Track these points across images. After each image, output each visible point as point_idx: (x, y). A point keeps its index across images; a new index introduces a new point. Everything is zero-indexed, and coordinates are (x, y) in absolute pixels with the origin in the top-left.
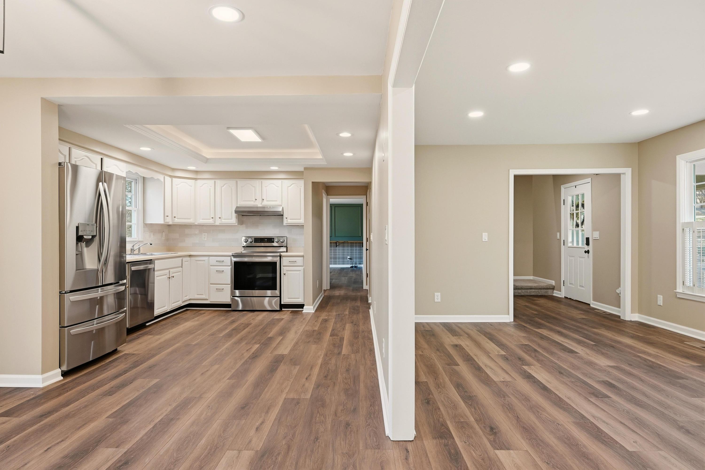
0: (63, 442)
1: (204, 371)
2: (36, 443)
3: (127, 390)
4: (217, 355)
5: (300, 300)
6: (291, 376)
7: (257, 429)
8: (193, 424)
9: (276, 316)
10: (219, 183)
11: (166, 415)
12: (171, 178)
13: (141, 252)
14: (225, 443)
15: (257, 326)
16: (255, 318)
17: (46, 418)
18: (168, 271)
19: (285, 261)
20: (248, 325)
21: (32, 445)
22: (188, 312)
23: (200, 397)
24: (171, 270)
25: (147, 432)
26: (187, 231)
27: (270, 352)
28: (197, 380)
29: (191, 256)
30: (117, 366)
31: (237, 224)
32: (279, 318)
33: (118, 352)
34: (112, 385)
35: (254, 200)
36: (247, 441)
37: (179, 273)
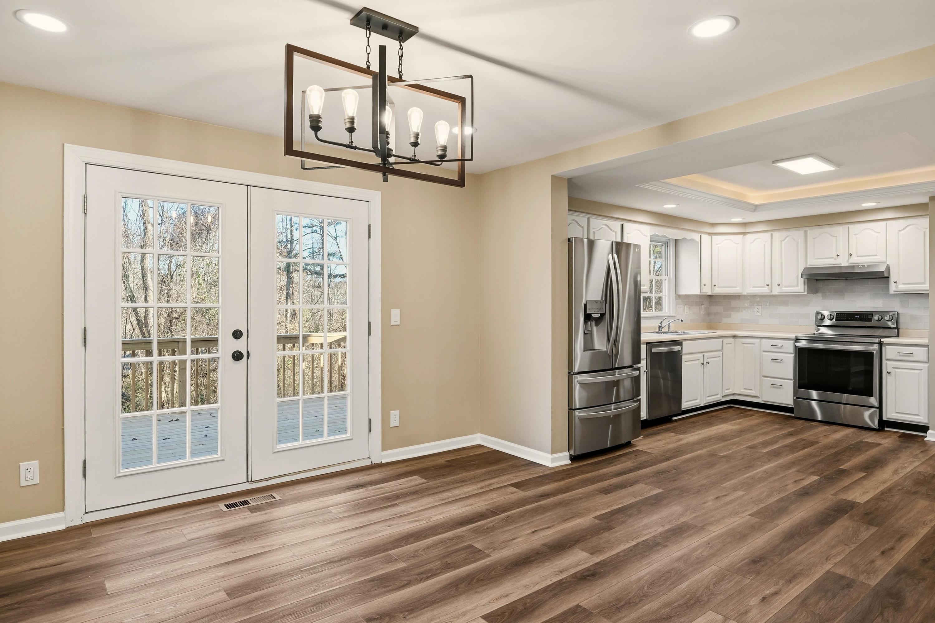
0: (548, 529)
1: (721, 495)
2: (529, 521)
3: (623, 492)
4: (748, 477)
5: (922, 418)
6: (856, 539)
7: (764, 599)
8: (679, 559)
9: (870, 438)
10: (778, 236)
11: (654, 536)
12: (709, 235)
13: (671, 330)
14: (711, 600)
15: (826, 447)
16: (830, 435)
17: (545, 499)
18: (701, 355)
19: (888, 352)
20: (812, 444)
21: (525, 523)
22: (731, 410)
23: (703, 528)
24: (705, 354)
25: (626, 549)
26: (734, 303)
27: (832, 492)
28: (707, 505)
29: (735, 337)
30: (624, 462)
31: (806, 293)
32: (873, 442)
33: (631, 446)
34: (611, 483)
35: (835, 256)
36: (742, 610)
37: (718, 359)
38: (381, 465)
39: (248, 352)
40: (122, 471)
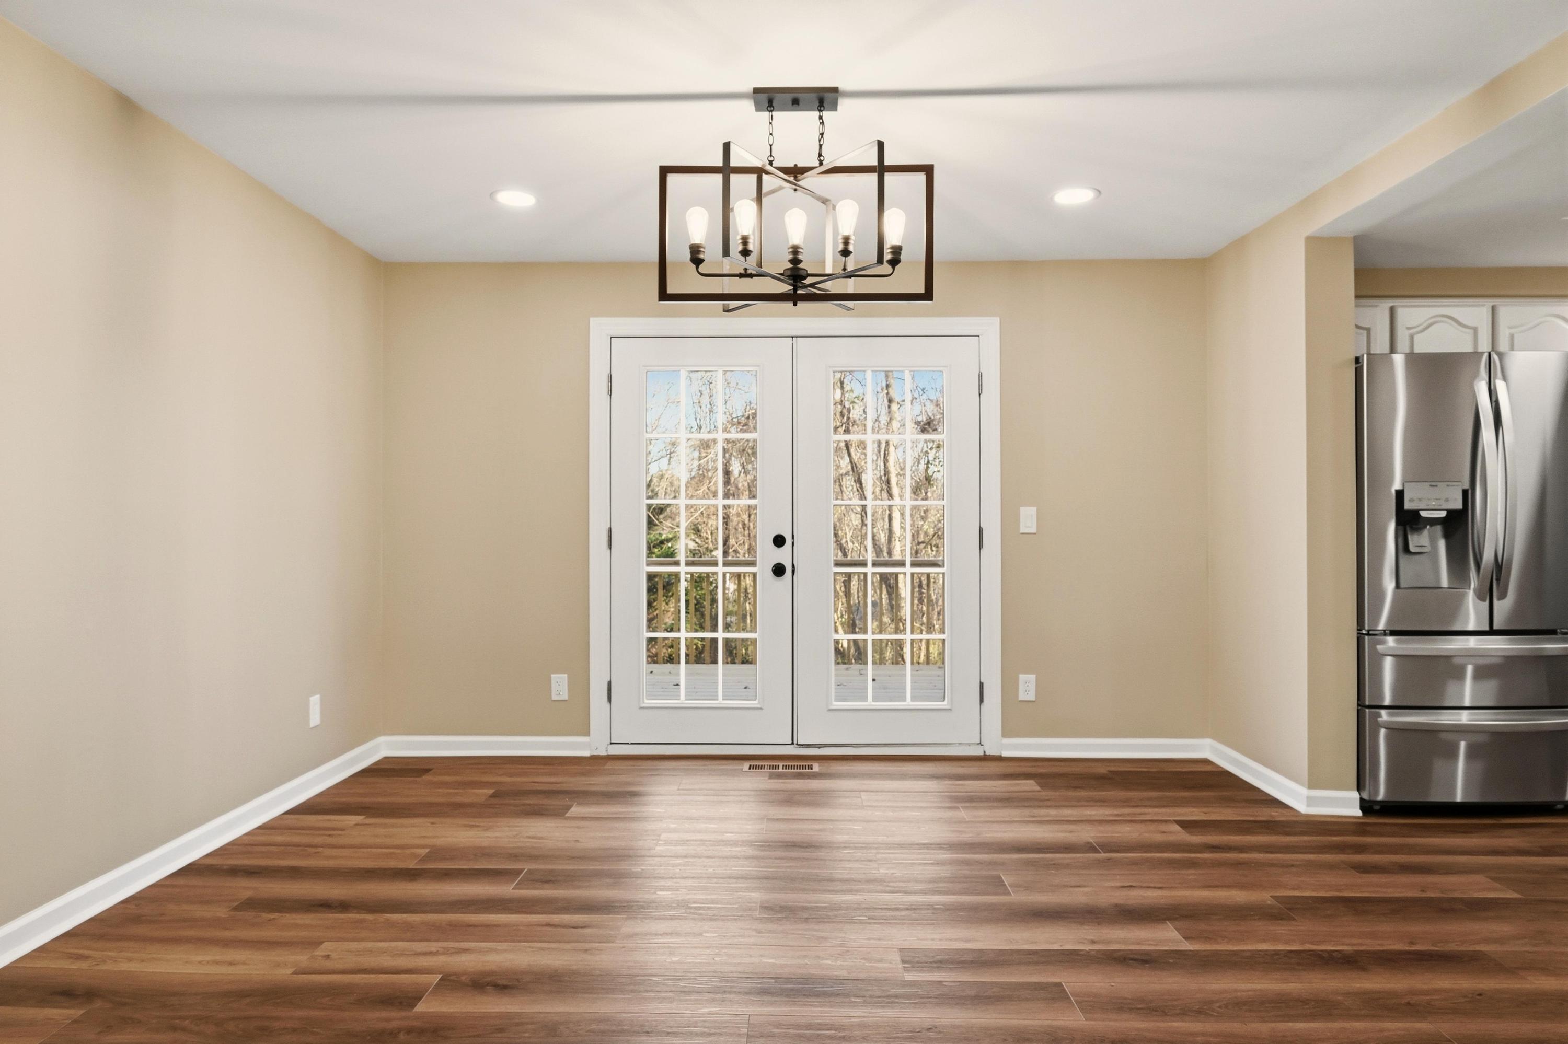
38: (999, 759)
39: (793, 566)
40: (646, 701)
